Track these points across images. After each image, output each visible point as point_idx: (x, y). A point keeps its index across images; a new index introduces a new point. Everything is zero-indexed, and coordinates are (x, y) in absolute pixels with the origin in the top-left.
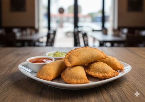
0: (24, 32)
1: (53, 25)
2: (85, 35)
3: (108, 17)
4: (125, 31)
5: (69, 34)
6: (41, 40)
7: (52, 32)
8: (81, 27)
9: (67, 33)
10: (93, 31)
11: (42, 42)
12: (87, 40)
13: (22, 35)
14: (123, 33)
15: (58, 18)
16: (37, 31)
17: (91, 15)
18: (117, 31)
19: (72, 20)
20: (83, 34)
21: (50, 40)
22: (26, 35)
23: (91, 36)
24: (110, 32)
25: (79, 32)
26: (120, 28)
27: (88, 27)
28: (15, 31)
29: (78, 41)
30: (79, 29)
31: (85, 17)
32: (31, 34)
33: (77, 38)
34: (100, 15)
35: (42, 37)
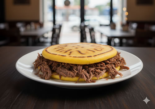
0: (28, 27)
1: (59, 18)
2: (92, 30)
3: (116, 10)
4: (134, 26)
5: (75, 29)
6: (46, 35)
7: (57, 26)
8: (88, 20)
9: (73, 28)
10: (101, 25)
11: (47, 38)
12: (94, 36)
13: (26, 30)
14: (132, 28)
15: (64, 11)
16: (41, 25)
17: (98, 8)
18: (126, 26)
19: (78, 13)
20: (89, 29)
21: (55, 36)
22: (31, 30)
23: (99, 31)
24: (119, 27)
25: (85, 26)
26: (129, 23)
27: (95, 20)
28: (19, 25)
29: (84, 36)
30: (86, 23)
31: (92, 9)
32: (36, 29)
33: (83, 33)
34: (108, 8)
35: (47, 33)
